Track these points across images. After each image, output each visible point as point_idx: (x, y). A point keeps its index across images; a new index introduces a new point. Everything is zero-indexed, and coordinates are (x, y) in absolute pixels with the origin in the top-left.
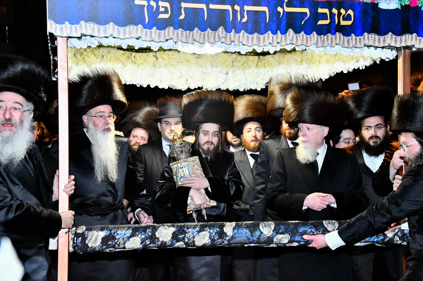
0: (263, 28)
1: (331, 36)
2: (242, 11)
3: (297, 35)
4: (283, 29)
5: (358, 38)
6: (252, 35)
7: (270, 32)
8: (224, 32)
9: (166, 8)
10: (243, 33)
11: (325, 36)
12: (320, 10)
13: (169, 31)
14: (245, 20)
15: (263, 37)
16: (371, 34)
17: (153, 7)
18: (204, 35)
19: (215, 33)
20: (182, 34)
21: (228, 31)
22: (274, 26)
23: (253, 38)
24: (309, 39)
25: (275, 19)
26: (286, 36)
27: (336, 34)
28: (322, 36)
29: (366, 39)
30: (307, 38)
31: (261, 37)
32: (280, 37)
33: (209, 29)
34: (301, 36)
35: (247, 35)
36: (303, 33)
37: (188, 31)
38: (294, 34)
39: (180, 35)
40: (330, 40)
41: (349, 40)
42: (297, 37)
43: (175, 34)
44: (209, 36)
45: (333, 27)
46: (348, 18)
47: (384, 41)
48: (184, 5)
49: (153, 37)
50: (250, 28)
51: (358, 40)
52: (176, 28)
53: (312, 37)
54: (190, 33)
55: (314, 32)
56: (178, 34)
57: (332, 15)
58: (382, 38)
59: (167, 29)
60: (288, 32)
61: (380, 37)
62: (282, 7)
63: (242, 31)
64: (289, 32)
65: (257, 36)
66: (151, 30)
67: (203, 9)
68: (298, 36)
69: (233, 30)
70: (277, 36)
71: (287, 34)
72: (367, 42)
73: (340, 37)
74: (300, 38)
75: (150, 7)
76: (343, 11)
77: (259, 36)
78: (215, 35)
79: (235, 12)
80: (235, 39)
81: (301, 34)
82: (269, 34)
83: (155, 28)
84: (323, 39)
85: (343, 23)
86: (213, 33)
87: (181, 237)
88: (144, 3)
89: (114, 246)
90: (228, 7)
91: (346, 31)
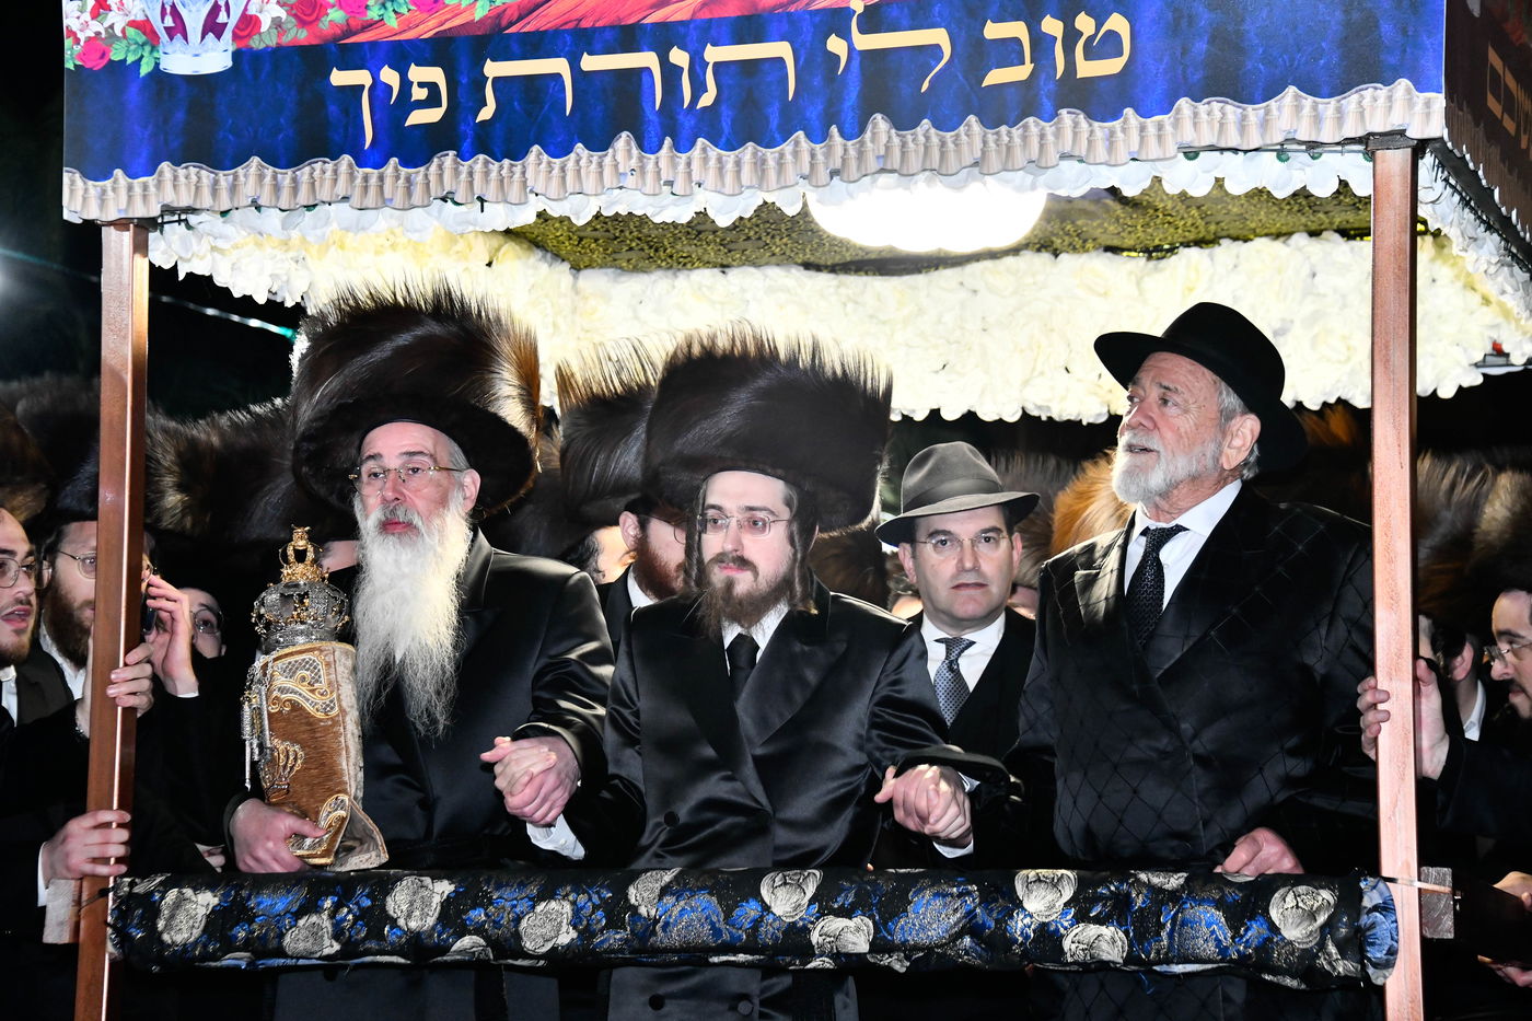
0: (774, 122)
1: (1037, 125)
2: (698, 64)
3: (904, 136)
4: (849, 117)
5: (1151, 122)
6: (737, 152)
7: (800, 134)
8: (635, 151)
9: (432, 87)
10: (704, 150)
11: (1014, 130)
12: (993, 31)
13: (440, 167)
14: (707, 100)
15: (777, 155)
16: (1206, 100)
17: (390, 88)
18: (563, 169)
19: (600, 157)
20: (487, 174)
21: (647, 145)
22: (814, 112)
23: (738, 163)
24: (951, 146)
25: (817, 81)
26: (862, 143)
27: (1057, 115)
28: (1004, 129)
29: (1187, 124)
30: (943, 144)
31: (770, 154)
32: (839, 151)
33: (579, 146)
34: (922, 139)
35: (719, 154)
36: (926, 127)
37: (506, 162)
38: (893, 131)
39: (478, 177)
40: (1035, 141)
41: (1112, 133)
42: (904, 145)
43: (463, 176)
44: (579, 171)
45: (1046, 89)
46: (1107, 45)
47: (1265, 124)
48: (493, 69)
49: (388, 193)
50: (726, 126)
51: (1151, 129)
52: (463, 156)
53: (964, 137)
54: (512, 165)
55: (972, 119)
56: (471, 174)
57: (1041, 43)
58: (1254, 112)
59: (436, 160)
60: (870, 127)
61: (1244, 109)
62: (845, 35)
63: (701, 141)
64: (874, 128)
65: (755, 154)
66: (381, 170)
67: (557, 77)
68: (909, 138)
69: (668, 141)
70: (830, 147)
71: (868, 135)
72: (1189, 136)
73: (1076, 124)
74: (917, 145)
75: (379, 89)
76: (1085, 23)
77: (760, 154)
78: (600, 165)
79: (671, 73)
80: (676, 174)
81: (919, 128)
82: (797, 143)
83: (394, 161)
84: (1006, 139)
85: (1086, 69)
86: (595, 159)
87: (478, 915)
88: (362, 77)
89: (247, 945)
90: (647, 59)
91: (1100, 101)
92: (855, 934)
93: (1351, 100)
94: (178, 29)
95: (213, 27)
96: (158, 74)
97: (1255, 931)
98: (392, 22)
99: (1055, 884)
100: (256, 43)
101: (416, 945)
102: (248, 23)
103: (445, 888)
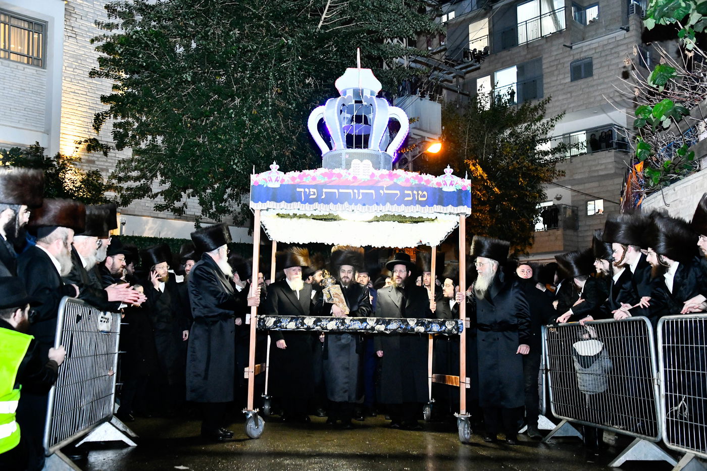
1: (413, 206)
2: (359, 193)
4: (384, 203)
5: (430, 208)
6: (365, 206)
9: (314, 192)
10: (359, 205)
11: (409, 207)
12: (406, 192)
13: (315, 205)
14: (360, 198)
16: (438, 205)
17: (307, 192)
18: (336, 207)
20: (323, 206)
21: (350, 204)
22: (378, 201)
23: (365, 209)
24: (400, 208)
25: (378, 197)
26: (386, 207)
27: (416, 205)
29: (435, 208)
30: (398, 208)
31: (371, 207)
32: (382, 208)
33: (339, 203)
35: (362, 206)
37: (326, 205)
38: (390, 205)
40: (413, 209)
41: (424, 209)
42: (392, 207)
43: (319, 206)
44: (339, 207)
45: (414, 201)
46: (424, 196)
47: (446, 210)
48: (324, 190)
49: (307, 208)
50: (363, 202)
52: (319, 203)
54: (328, 205)
55: (403, 205)
56: (321, 206)
57: (414, 195)
58: (445, 208)
60: (387, 204)
62: (383, 190)
65: (368, 207)
66: (305, 205)
67: (335, 192)
69: (353, 203)
70: (380, 207)
73: (419, 206)
74: (394, 208)
75: (305, 192)
76: (420, 192)
78: (342, 206)
79: (354, 193)
80: (355, 209)
81: (395, 205)
82: (375, 206)
83: (307, 203)
85: (420, 199)
87: (319, 324)
88: (302, 190)
89: (280, 327)
90: (350, 191)
91: (423, 204)
92: (382, 328)
93: (459, 208)
94: (271, 180)
95: (277, 180)
96: (267, 187)
97: (444, 328)
98: (308, 182)
99: (413, 320)
100: (284, 183)
101: (309, 328)
102: (283, 180)
103: (314, 319)
